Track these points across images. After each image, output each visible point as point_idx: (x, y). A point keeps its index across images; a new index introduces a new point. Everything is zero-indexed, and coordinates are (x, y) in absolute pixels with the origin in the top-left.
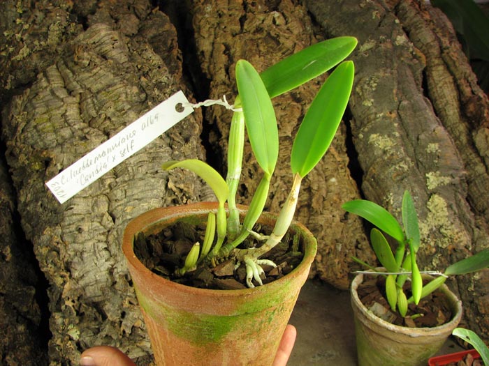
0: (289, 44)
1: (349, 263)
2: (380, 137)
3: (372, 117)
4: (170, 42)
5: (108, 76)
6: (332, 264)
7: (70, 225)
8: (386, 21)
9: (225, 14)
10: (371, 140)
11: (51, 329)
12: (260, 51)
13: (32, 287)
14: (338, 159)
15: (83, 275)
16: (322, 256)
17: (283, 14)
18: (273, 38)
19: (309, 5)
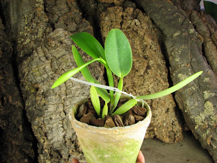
0: (142, 34)
1: (169, 131)
2: (183, 75)
3: (179, 66)
5: (63, 51)
6: (162, 132)
7: (47, 116)
8: (185, 22)
9: (113, 21)
10: (179, 77)
11: (39, 161)
12: (129, 37)
13: (31, 143)
14: (164, 85)
15: (52, 138)
16: (157, 128)
17: (139, 20)
18: (135, 31)
19: (151, 16)
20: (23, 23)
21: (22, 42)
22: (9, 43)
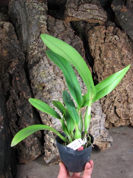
0: (120, 46)
4: (81, 47)
9: (99, 37)
11: (45, 139)
12: (111, 49)
15: (55, 123)
16: (132, 118)
17: (118, 36)
18: (115, 44)
19: (127, 32)
20: (32, 39)
21: (32, 53)
22: (23, 54)
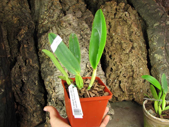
0: (130, 23)
1: (144, 96)
2: (158, 55)
3: (156, 48)
4: (91, 20)
5: (71, 30)
6: (139, 96)
7: (56, 76)
8: (164, 16)
9: (109, 12)
10: (155, 56)
12: (120, 25)
13: (43, 94)
14: (144, 62)
15: (58, 92)
17: (129, 13)
18: (125, 21)
19: (138, 10)
20: (43, 9)
21: (42, 23)
22: (33, 23)
